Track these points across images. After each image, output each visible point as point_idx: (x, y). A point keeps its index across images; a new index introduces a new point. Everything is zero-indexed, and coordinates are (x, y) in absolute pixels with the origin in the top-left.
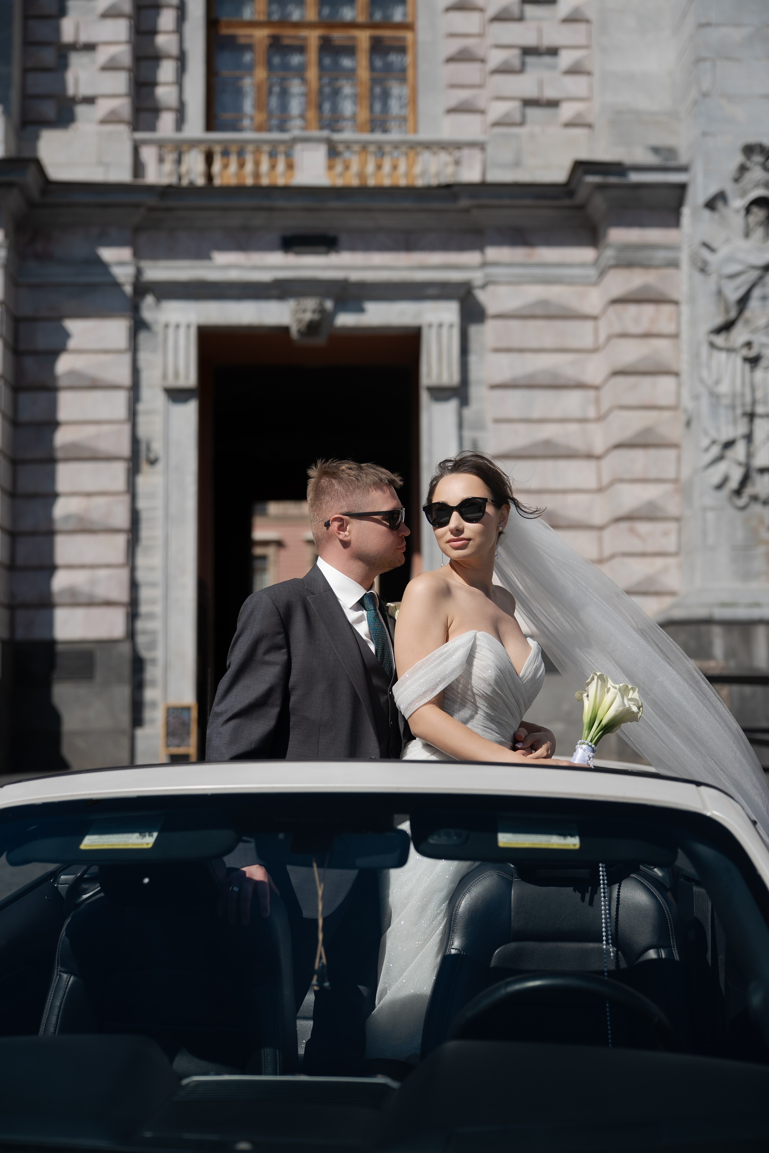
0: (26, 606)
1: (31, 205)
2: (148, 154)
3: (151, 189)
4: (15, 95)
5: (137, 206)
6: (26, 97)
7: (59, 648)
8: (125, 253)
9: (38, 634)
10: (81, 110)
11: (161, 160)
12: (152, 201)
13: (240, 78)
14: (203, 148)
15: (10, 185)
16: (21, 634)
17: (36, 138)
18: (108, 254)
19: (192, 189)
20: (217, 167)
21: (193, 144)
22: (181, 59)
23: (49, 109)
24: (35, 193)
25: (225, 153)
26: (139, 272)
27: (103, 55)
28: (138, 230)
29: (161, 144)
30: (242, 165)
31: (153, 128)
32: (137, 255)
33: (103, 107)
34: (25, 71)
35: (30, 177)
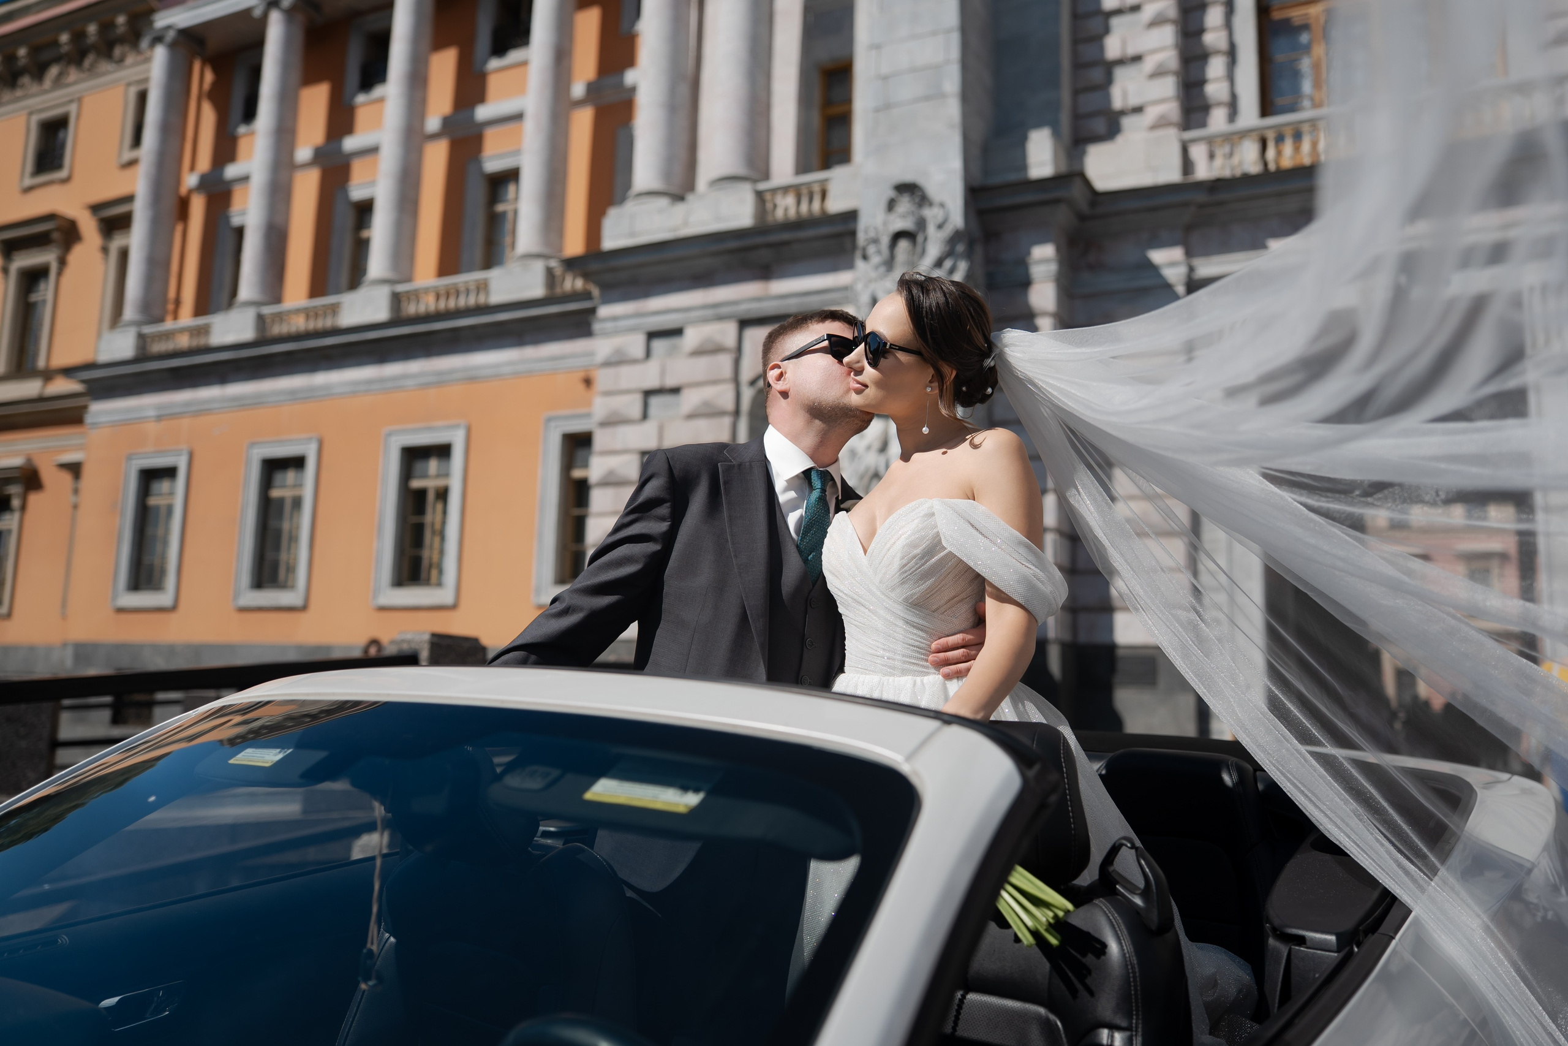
0: (1088, 609)
1: (1082, 218)
2: (1198, 153)
3: (1200, 185)
4: (1065, 118)
5: (1185, 205)
6: (1078, 117)
7: (1120, 653)
8: (1176, 253)
9: (1099, 638)
10: (1127, 122)
11: (1212, 156)
12: (1202, 197)
13: (1297, 60)
14: (1255, 135)
15: (1057, 201)
16: (1083, 638)
17: (1083, 153)
18: (1158, 256)
19: (1246, 179)
20: (1271, 153)
21: (1243, 134)
22: (1232, 53)
23: (1099, 125)
24: (1084, 207)
25: (1280, 139)
26: (1191, 269)
27: (1149, 64)
28: (1189, 228)
29: (1210, 141)
30: (1297, 148)
31: (1203, 124)
32: (1189, 254)
33: (1152, 114)
34: (1076, 92)
35: (1076, 191)
